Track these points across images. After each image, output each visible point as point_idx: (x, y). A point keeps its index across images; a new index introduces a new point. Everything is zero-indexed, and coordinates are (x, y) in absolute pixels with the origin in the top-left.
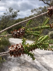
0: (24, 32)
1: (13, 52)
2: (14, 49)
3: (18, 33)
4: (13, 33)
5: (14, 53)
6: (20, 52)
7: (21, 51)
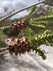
0: (26, 23)
1: (13, 48)
2: (15, 43)
3: (18, 24)
4: (12, 24)
5: (15, 49)
6: (24, 48)
7: (25, 46)
